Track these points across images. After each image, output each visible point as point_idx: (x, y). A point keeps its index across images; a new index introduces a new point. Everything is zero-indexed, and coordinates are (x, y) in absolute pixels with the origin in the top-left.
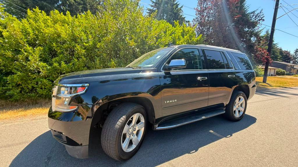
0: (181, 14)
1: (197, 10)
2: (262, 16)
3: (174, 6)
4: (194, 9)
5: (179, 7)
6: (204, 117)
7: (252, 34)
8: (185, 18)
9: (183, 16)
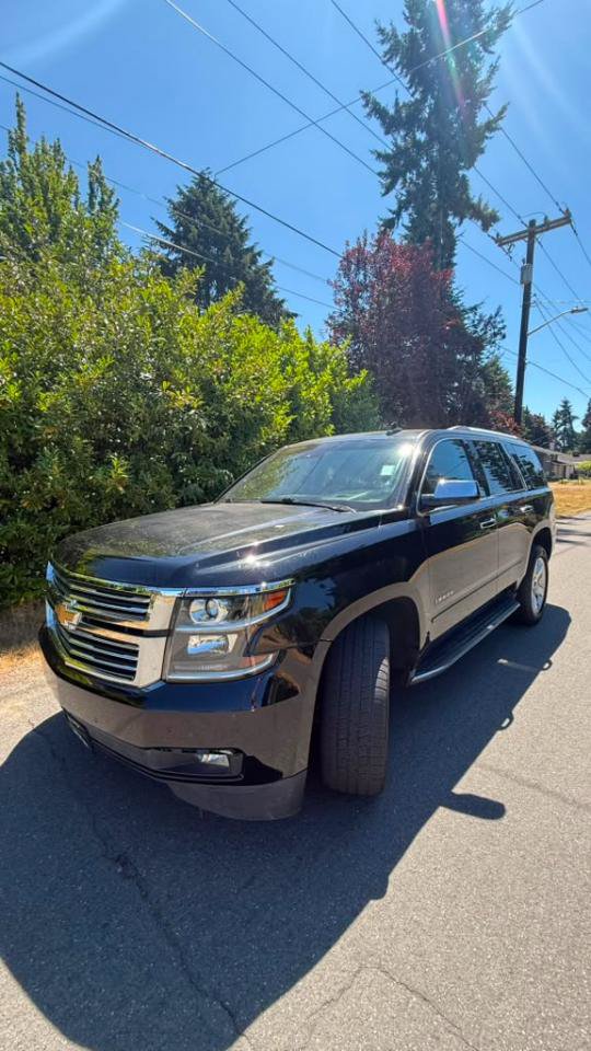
0: (272, 288)
1: (338, 288)
2: (500, 326)
3: (247, 258)
4: (328, 282)
5: (262, 261)
6: (491, 627)
7: (472, 370)
8: (283, 301)
9: (276, 296)
